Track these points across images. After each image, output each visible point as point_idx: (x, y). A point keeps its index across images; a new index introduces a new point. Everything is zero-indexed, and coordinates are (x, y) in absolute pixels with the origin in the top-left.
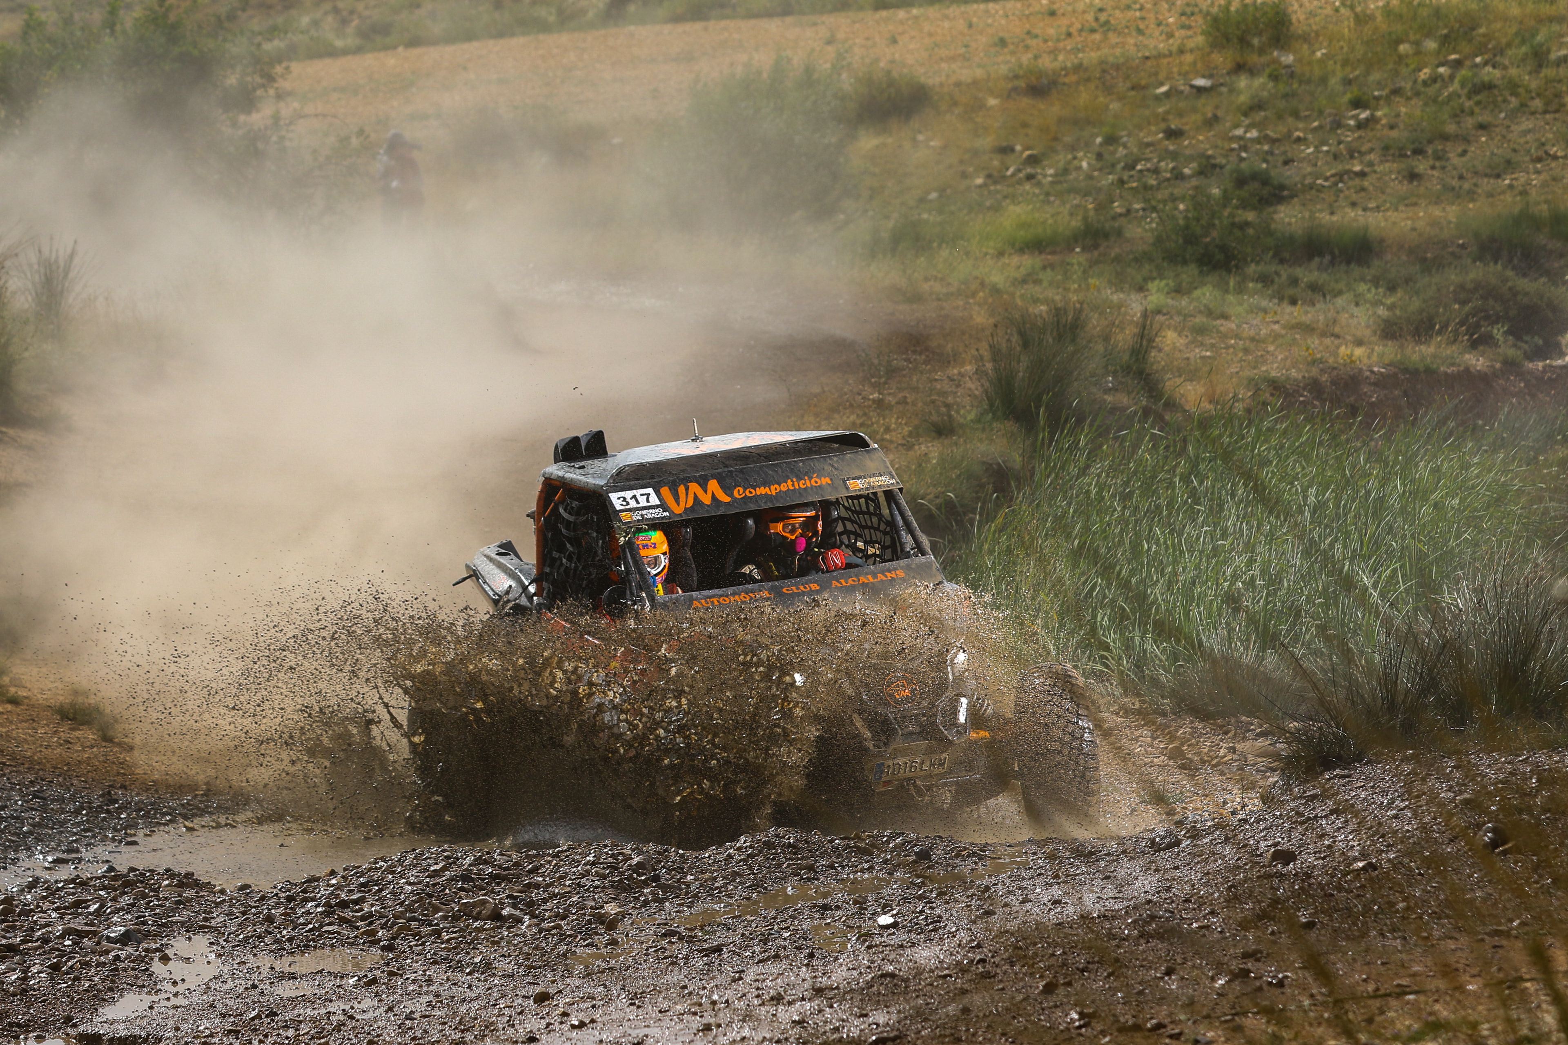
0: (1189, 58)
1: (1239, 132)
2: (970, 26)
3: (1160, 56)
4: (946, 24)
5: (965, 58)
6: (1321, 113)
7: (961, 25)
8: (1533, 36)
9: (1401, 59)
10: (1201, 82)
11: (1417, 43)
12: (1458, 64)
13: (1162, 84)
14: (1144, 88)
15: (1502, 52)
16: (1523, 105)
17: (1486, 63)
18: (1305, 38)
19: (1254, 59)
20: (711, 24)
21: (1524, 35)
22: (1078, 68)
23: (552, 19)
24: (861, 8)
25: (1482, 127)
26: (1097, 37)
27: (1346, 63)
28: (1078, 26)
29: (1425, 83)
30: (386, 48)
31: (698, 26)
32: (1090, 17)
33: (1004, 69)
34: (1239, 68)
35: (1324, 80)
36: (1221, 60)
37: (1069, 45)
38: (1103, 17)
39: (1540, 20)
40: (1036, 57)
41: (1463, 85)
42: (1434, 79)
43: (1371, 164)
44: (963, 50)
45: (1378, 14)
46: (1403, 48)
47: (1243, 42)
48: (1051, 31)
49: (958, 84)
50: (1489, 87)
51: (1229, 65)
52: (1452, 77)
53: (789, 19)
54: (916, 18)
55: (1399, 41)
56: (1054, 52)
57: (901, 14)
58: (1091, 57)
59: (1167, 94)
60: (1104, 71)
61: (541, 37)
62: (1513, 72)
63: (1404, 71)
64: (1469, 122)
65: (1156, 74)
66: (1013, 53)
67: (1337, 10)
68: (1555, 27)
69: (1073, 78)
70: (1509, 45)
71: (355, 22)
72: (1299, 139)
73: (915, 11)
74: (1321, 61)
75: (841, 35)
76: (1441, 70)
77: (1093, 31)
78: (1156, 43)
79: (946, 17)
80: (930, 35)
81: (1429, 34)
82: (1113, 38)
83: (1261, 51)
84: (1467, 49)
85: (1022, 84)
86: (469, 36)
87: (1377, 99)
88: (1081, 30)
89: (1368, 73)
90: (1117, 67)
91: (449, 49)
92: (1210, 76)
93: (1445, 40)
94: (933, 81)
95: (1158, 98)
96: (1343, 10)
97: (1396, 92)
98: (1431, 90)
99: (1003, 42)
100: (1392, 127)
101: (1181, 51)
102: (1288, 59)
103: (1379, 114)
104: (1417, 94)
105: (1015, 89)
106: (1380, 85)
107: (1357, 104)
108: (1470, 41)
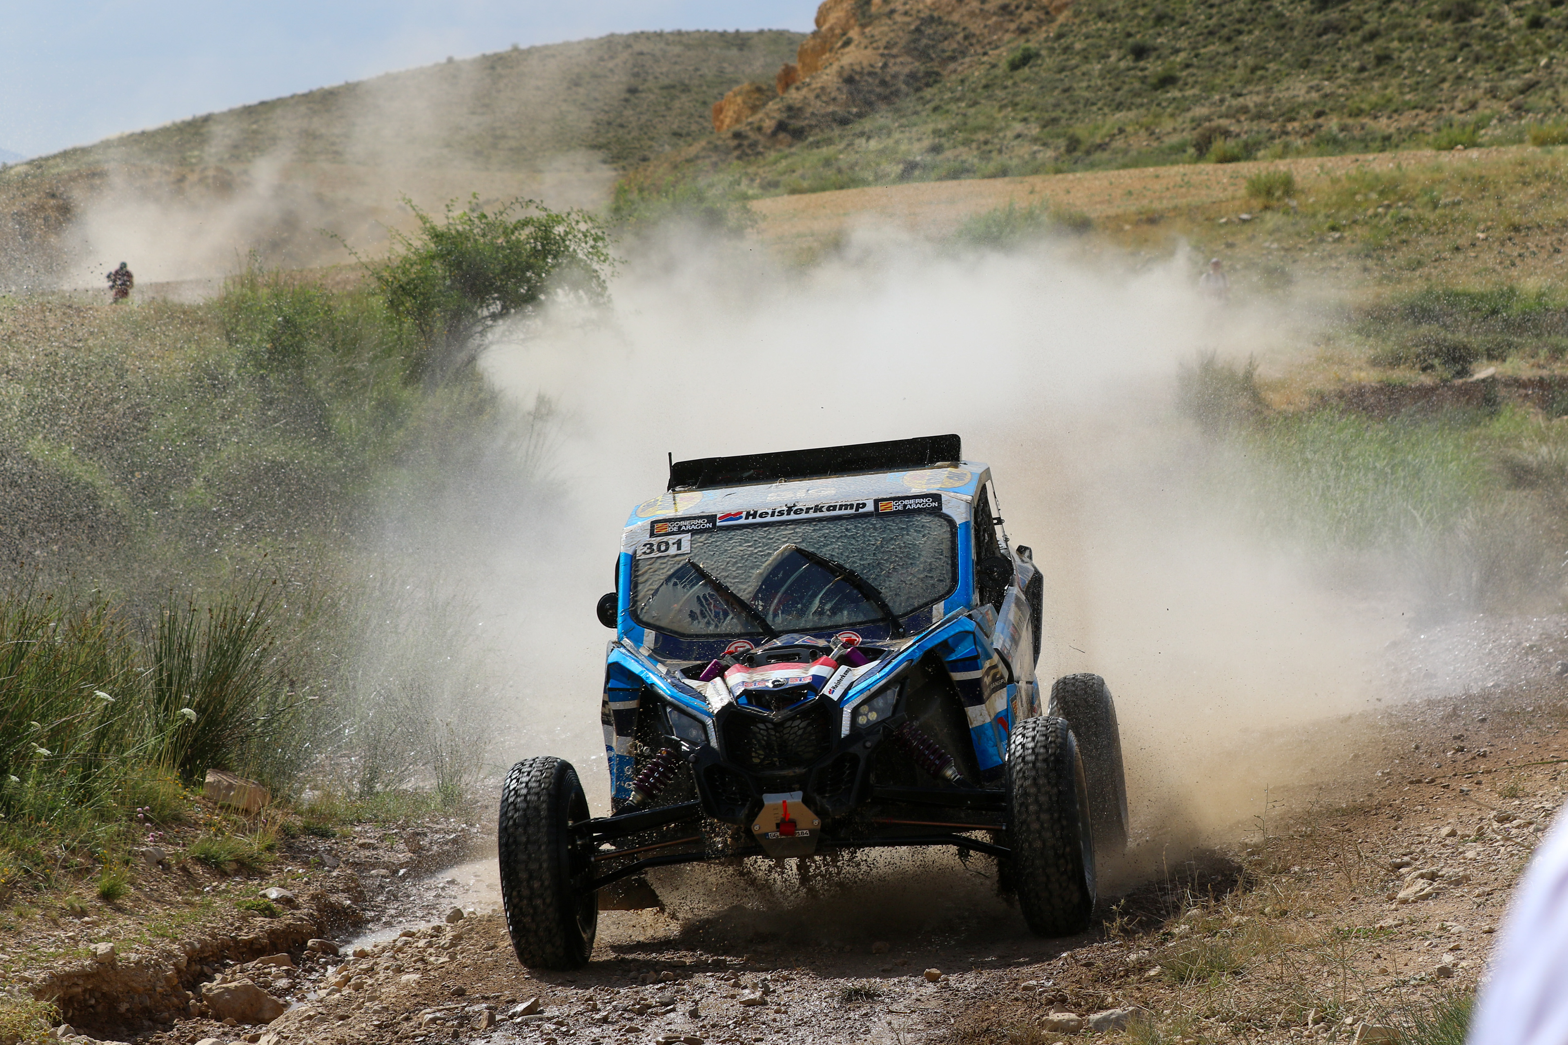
0: (1237, 203)
1: (1267, 244)
2: (1111, 184)
3: (1221, 201)
4: (1097, 183)
5: (1109, 202)
6: (1313, 234)
7: (1106, 183)
8: (1432, 192)
9: (1358, 204)
10: (1245, 216)
11: (1366, 195)
12: (1389, 207)
13: (1222, 217)
14: (1213, 220)
15: (1413, 199)
16: (1426, 230)
17: (1404, 206)
18: (1303, 191)
19: (1274, 203)
20: (963, 182)
21: (1427, 190)
22: (1175, 208)
23: (871, 178)
24: (1047, 173)
25: (1404, 242)
26: (1184, 190)
27: (1326, 205)
28: (1172, 184)
29: (1370, 217)
30: (777, 195)
31: (954, 183)
32: (1179, 179)
33: (1133, 209)
34: (1266, 208)
35: (1314, 215)
36: (1257, 203)
37: (1168, 194)
38: (1186, 179)
39: (1434, 182)
40: (1151, 202)
41: (1392, 217)
42: (1376, 215)
43: (1342, 263)
44: (1107, 198)
45: (1344, 178)
46: (1359, 198)
47: (1269, 193)
48: (1157, 187)
49: (1108, 217)
50: (1406, 219)
51: (1260, 206)
52: (1386, 214)
53: (1007, 179)
54: (1079, 179)
55: (1355, 194)
56: (1160, 198)
57: (1070, 176)
58: (1182, 202)
59: (1226, 223)
60: (1190, 210)
61: (866, 189)
62: (1420, 211)
63: (1360, 210)
64: (1396, 240)
65: (1220, 211)
66: (1137, 199)
67: (1319, 175)
68: (1443, 186)
69: (1172, 214)
70: (1417, 196)
71: (758, 181)
72: (1301, 249)
73: (1078, 175)
74: (1312, 204)
75: (1037, 189)
76: (1380, 210)
77: (1181, 187)
78: (1218, 194)
79: (1096, 178)
80: (1089, 189)
81: (1372, 189)
82: (1193, 191)
83: (1279, 199)
84: (1393, 197)
85: (1144, 217)
86: (823, 189)
87: (1344, 226)
88: (1174, 187)
89: (1338, 211)
90: (1198, 208)
91: (813, 196)
92: (1250, 213)
93: (1382, 193)
94: (1093, 215)
95: (1221, 226)
96: (1322, 175)
97: (1355, 222)
98: (1375, 221)
99: (1130, 193)
100: (1353, 242)
101: (1233, 198)
102: (1294, 203)
103: (1346, 234)
104: (1366, 223)
105: (1140, 220)
106: (1346, 218)
107: (1333, 229)
108: (1395, 193)
